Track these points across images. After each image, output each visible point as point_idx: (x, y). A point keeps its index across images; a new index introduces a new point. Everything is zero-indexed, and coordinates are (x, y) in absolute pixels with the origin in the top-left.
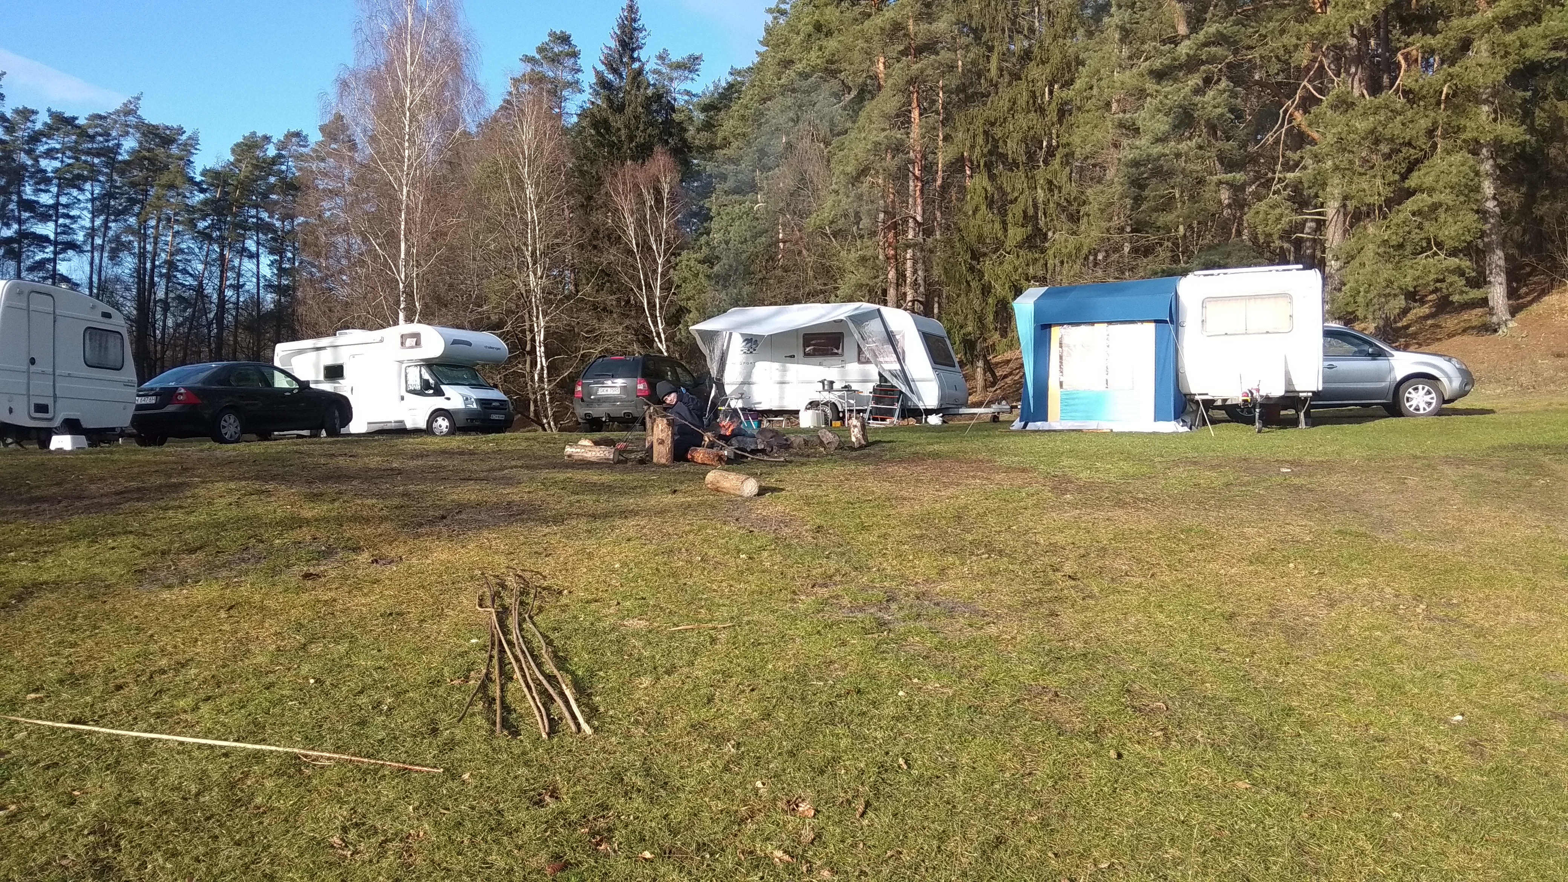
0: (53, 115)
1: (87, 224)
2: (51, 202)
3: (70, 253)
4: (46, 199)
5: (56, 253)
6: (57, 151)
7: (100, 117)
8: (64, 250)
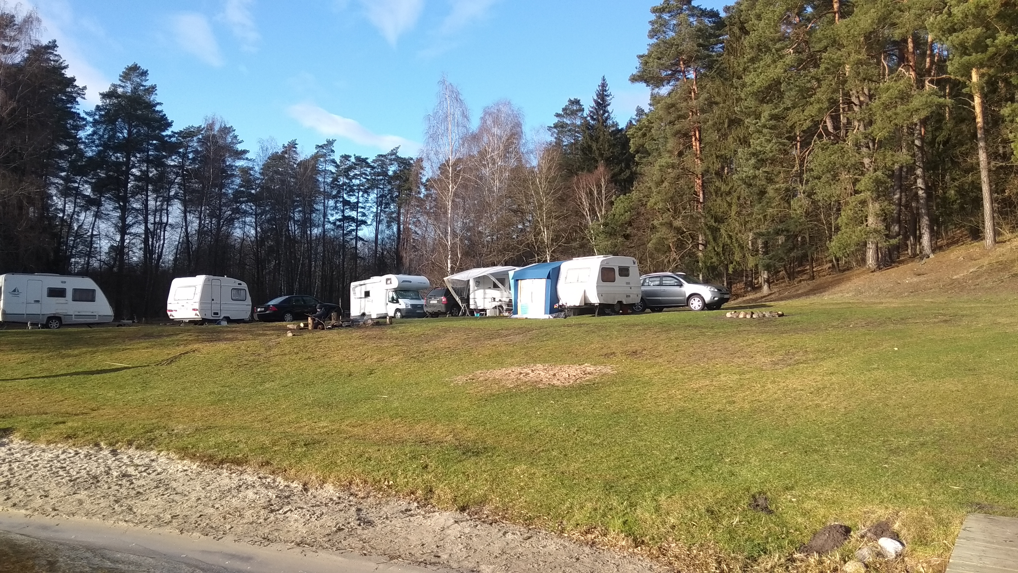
0: (358, 158)
1: (375, 210)
2: (356, 200)
3: (363, 226)
4: (353, 199)
5: (357, 226)
6: (359, 175)
7: (382, 156)
8: (360, 225)
